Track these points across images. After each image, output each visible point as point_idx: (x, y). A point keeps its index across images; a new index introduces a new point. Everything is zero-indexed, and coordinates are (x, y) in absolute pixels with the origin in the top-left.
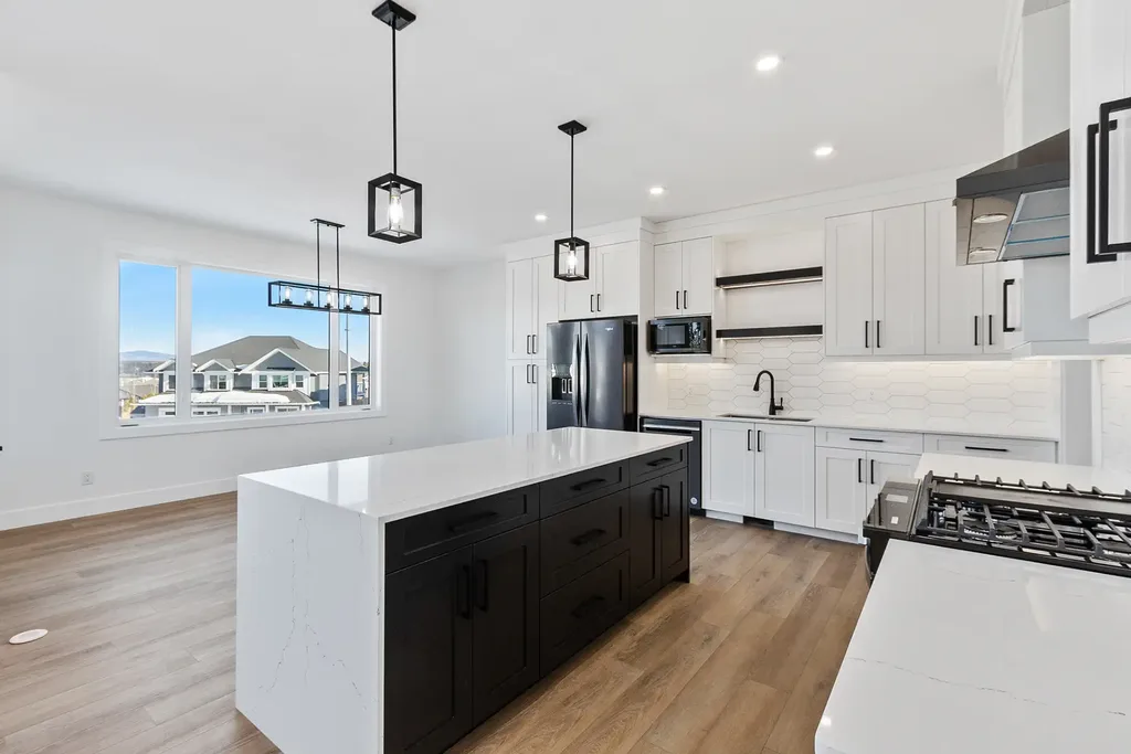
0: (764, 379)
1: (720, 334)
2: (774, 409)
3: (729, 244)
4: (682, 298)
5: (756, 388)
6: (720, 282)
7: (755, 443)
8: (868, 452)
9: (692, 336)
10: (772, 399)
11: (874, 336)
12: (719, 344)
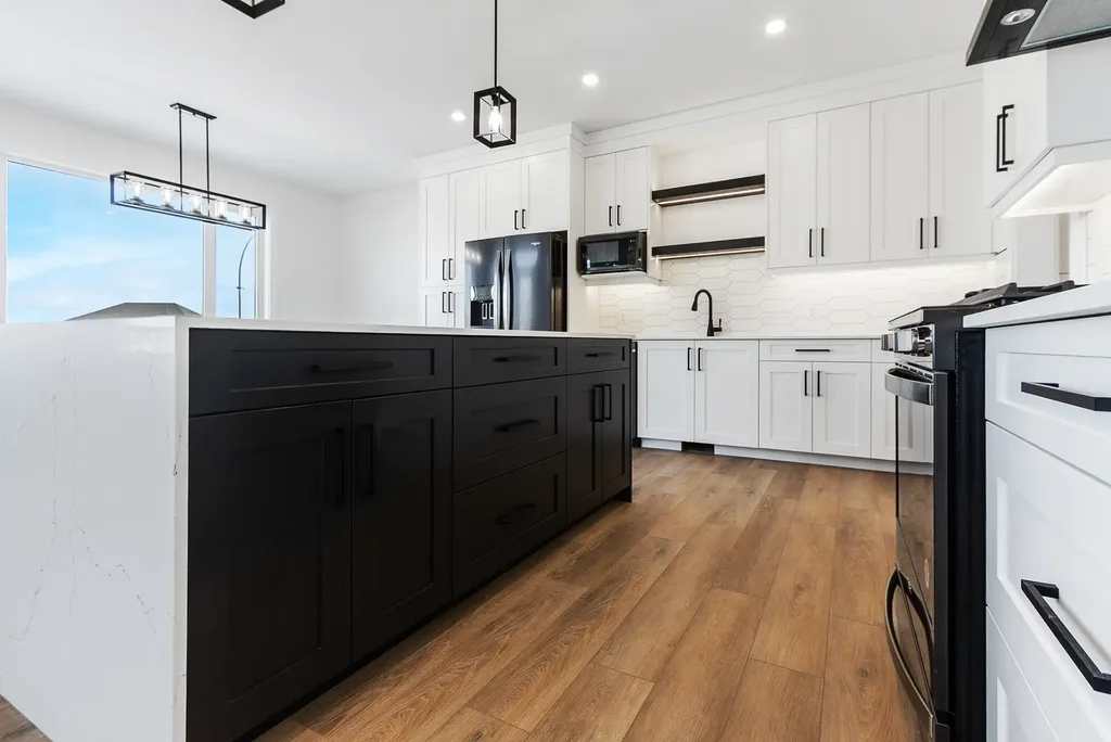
0: (702, 299)
1: (657, 251)
2: (712, 331)
3: (663, 157)
4: (615, 212)
5: (695, 308)
6: (656, 196)
7: (695, 360)
8: (815, 363)
9: (627, 252)
10: (711, 321)
11: (818, 244)
12: (654, 262)
